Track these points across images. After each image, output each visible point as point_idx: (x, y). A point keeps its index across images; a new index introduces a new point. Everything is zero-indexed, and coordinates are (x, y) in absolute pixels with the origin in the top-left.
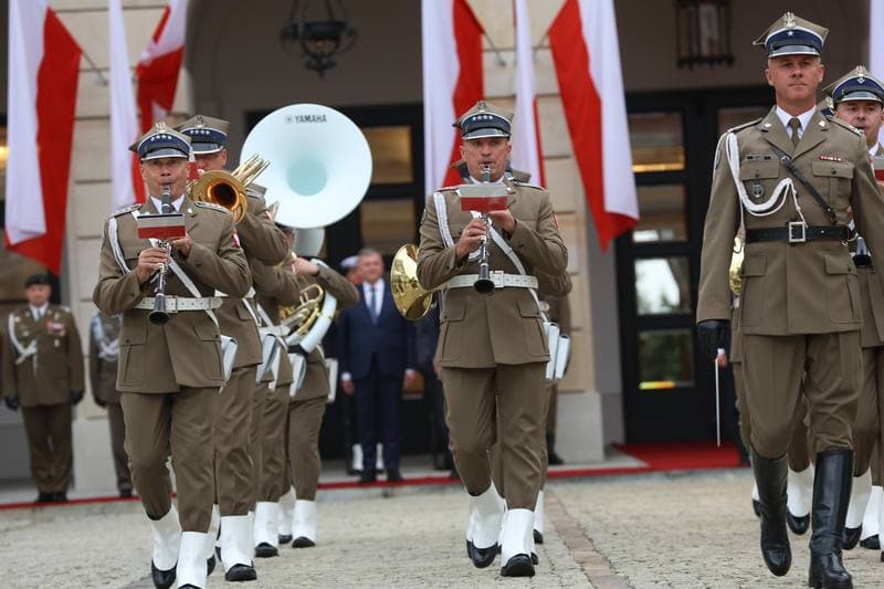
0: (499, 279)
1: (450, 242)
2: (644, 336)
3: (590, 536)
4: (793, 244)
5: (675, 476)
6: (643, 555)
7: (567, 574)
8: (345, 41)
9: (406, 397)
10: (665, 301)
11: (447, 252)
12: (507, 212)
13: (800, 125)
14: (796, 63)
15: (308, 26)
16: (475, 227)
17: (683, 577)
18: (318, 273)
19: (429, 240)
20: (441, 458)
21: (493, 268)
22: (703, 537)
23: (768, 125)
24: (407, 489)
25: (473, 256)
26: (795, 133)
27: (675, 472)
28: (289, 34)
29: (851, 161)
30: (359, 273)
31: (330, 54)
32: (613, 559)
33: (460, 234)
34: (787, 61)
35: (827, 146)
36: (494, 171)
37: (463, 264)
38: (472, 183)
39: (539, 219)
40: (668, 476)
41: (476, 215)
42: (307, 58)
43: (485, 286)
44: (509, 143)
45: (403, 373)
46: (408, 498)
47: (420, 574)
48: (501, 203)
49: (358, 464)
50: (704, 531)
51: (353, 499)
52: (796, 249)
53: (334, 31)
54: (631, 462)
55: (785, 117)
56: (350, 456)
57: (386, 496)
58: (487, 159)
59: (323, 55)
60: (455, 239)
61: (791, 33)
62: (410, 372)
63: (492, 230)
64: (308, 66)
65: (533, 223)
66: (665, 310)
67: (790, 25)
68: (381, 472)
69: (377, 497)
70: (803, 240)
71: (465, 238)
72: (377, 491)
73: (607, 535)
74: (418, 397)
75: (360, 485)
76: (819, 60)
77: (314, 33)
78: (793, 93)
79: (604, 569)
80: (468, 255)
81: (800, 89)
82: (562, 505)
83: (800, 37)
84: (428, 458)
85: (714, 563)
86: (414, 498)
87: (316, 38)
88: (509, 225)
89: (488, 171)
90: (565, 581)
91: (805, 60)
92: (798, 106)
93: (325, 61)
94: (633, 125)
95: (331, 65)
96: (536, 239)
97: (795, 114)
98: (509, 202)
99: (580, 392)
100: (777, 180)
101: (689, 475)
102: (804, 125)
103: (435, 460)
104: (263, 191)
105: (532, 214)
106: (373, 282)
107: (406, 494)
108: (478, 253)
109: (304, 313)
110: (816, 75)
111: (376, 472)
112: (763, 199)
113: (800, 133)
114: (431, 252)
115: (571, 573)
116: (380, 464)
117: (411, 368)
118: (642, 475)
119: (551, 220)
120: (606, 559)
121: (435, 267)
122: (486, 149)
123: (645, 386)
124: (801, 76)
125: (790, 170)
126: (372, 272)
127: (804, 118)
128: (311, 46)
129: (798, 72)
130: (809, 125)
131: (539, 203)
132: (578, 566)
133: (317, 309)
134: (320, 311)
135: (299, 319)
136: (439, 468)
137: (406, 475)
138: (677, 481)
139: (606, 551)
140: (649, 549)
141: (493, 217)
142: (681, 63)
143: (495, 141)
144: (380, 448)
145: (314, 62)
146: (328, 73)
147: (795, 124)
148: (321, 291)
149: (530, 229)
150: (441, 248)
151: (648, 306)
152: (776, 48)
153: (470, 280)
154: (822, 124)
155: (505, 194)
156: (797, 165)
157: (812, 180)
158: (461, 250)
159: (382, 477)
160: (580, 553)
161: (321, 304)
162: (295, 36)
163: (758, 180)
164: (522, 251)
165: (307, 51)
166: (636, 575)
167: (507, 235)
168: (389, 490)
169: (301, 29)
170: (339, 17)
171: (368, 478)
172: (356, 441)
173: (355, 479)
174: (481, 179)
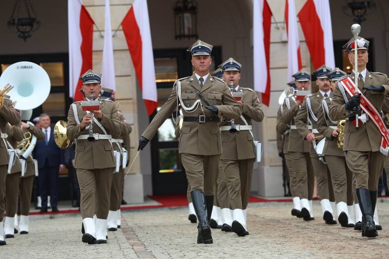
0: (97, 136)
1: (78, 123)
2: (161, 150)
3: (137, 234)
4: (201, 123)
5: (173, 209)
6: (158, 242)
7: (126, 250)
8: (35, 26)
9: (60, 176)
10: (170, 136)
11: (77, 126)
12: (100, 111)
13: (203, 80)
14: (202, 58)
15: (19, 20)
16: (87, 117)
17: (174, 251)
18: (29, 128)
19: (71, 122)
20: (75, 202)
21: (95, 132)
22: (183, 234)
23: (192, 79)
24: (60, 215)
25: (87, 128)
26: (202, 83)
27: (173, 207)
28: (11, 23)
29: (221, 92)
30: (40, 124)
31: (29, 32)
32: (146, 244)
33: (82, 119)
34: (199, 57)
35: (212, 88)
36: (95, 95)
37: (84, 131)
38: (87, 100)
39: (112, 114)
40: (170, 209)
41: (88, 112)
42: (19, 33)
43: (91, 139)
44: (101, 85)
45: (59, 166)
46: (61, 219)
47: (64, 251)
48: (97, 108)
49: (40, 205)
50: (184, 232)
51: (37, 219)
52: (202, 124)
53: (31, 22)
54: (155, 203)
55: (198, 77)
56: (37, 201)
57: (51, 218)
58: (92, 91)
59: (26, 32)
60: (81, 121)
61: (200, 47)
62: (62, 166)
63: (94, 118)
64: (19, 36)
65: (110, 115)
66: (171, 140)
67: (200, 44)
68: (49, 208)
69: (48, 218)
70: (204, 122)
71: (84, 121)
72: (48, 216)
73: (143, 234)
74: (66, 176)
75: (40, 213)
76: (210, 57)
77: (21, 23)
78: (201, 69)
79: (141, 248)
80: (85, 127)
81: (203, 67)
82: (126, 222)
83: (203, 49)
84: (70, 202)
85: (187, 245)
86: (64, 219)
87: (23, 25)
88: (100, 116)
89: (92, 95)
90: (125, 253)
91: (205, 57)
92: (202, 73)
93: (26, 34)
94: (156, 63)
95: (30, 36)
96: (110, 121)
97: (202, 76)
98: (100, 108)
99: (134, 174)
100: (195, 100)
101: (179, 208)
102: (205, 80)
103: (73, 203)
104: (9, 97)
105: (109, 112)
106: (46, 128)
107: (60, 217)
108: (89, 127)
109: (24, 143)
110: (209, 62)
111: (47, 208)
112: (190, 106)
113: (203, 83)
114: (72, 126)
115: (128, 250)
116: (49, 205)
117: (62, 164)
118: (159, 209)
119: (116, 114)
120: (143, 244)
121: (73, 132)
122: (92, 87)
123: (161, 171)
124: (204, 62)
125: (200, 96)
126: (46, 123)
127: (205, 78)
128: (20, 28)
129: (202, 61)
130: (207, 79)
131: (111, 108)
132: (131, 247)
133: (29, 142)
134: (30, 142)
135: (22, 146)
136: (75, 206)
137: (60, 209)
138: (174, 211)
139: (143, 240)
140: (161, 240)
141: (94, 113)
142: (177, 37)
143: (95, 84)
144: (49, 198)
145: (22, 35)
146: (28, 40)
147: (201, 80)
148: (31, 135)
149: (108, 117)
150: (75, 124)
151: (164, 138)
152: (195, 53)
153: (86, 137)
154: (211, 79)
155: (98, 105)
156: (202, 95)
157: (207, 100)
158: (83, 126)
159: (50, 210)
160: (131, 241)
161: (31, 140)
162: (14, 24)
163: (188, 99)
164: (105, 126)
165: (19, 30)
166: (155, 250)
167: (99, 120)
168: (53, 215)
169: (16, 21)
170: (33, 16)
171: (44, 211)
172: (39, 195)
173: (39, 211)
174: (90, 98)
